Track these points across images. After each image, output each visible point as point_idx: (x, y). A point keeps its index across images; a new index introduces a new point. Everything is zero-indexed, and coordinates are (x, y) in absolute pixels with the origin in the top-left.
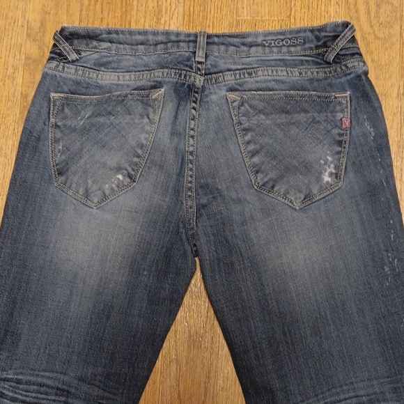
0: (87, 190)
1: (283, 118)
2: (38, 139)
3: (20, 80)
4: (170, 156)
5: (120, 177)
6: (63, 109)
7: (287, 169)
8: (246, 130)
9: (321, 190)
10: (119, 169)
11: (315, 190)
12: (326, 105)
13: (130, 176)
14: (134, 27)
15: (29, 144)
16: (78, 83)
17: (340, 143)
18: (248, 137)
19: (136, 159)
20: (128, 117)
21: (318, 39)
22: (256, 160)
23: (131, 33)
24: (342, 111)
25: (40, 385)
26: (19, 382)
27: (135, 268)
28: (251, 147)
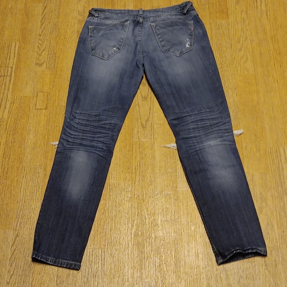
0: (103, 54)
1: (171, 28)
2: (85, 40)
3: (76, 27)
4: (132, 42)
5: (115, 49)
6: (93, 31)
7: (173, 45)
8: (158, 35)
9: (186, 50)
10: (114, 47)
11: (184, 50)
12: (185, 24)
13: (118, 48)
14: (116, 9)
15: (82, 41)
16: (98, 23)
17: (191, 35)
18: (159, 36)
19: (120, 43)
20: (117, 30)
21: (181, 7)
22: (162, 43)
23: (116, 10)
24: (191, 26)
25: (89, 114)
26: (81, 113)
27: (121, 77)
28: (161, 39)
